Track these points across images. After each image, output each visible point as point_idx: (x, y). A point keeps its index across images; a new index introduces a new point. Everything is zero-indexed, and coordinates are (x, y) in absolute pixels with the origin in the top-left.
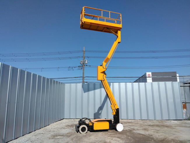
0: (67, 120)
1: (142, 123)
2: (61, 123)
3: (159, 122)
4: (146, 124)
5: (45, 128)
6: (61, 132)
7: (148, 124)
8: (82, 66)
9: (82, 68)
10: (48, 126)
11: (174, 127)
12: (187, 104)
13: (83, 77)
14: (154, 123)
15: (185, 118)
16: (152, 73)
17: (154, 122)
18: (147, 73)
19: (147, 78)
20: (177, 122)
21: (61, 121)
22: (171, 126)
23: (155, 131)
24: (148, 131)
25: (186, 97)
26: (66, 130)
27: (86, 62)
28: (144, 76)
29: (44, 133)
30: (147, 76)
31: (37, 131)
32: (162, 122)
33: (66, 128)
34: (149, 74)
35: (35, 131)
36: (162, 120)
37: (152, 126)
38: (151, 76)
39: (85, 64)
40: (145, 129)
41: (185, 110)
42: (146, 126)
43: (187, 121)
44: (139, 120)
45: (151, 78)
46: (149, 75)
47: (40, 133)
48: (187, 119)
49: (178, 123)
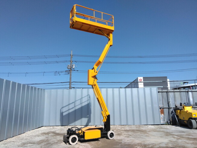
3: (136, 127)
6: (34, 139)
7: (125, 129)
8: (70, 71)
9: (69, 73)
12: (164, 109)
13: (70, 83)
15: (162, 123)
17: (131, 127)
19: (139, 83)
20: (154, 127)
23: (127, 136)
24: (120, 136)
27: (74, 67)
28: (135, 81)
29: (15, 141)
30: (139, 81)
31: (8, 140)
32: (139, 127)
35: (6, 139)
39: (72, 69)
41: (162, 115)
42: (122, 131)
44: (118, 126)
45: (143, 83)
46: (141, 80)
47: (11, 142)
48: (164, 123)
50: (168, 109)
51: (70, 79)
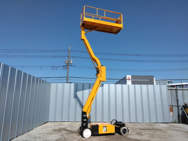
0: (52, 124)
1: (132, 126)
2: (46, 127)
3: (148, 125)
4: (136, 127)
5: (29, 133)
6: (48, 138)
7: (138, 127)
8: (67, 66)
9: (66, 68)
10: (31, 131)
11: (165, 131)
12: (174, 107)
13: (67, 78)
14: (144, 127)
15: (171, 121)
16: (132, 76)
17: (143, 125)
18: (128, 76)
19: (127, 81)
20: (165, 125)
21: (45, 124)
22: (162, 130)
23: (150, 135)
24: (142, 136)
25: (173, 100)
26: (54, 135)
27: (71, 62)
28: (124, 79)
30: (127, 79)
31: (20, 138)
32: (151, 125)
33: (53, 134)
34: (129, 76)
35: (17, 137)
36: (150, 124)
37: (143, 129)
38: (131, 79)
39: (70, 64)
40: (139, 134)
41: (172, 113)
42: (138, 130)
43: (173, 124)
44: (128, 123)
45: (131, 81)
46: (129, 78)
48: (173, 121)
49: (167, 127)
50: (177, 107)
51: (68, 74)
